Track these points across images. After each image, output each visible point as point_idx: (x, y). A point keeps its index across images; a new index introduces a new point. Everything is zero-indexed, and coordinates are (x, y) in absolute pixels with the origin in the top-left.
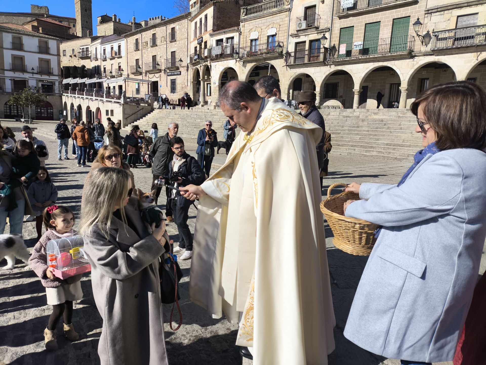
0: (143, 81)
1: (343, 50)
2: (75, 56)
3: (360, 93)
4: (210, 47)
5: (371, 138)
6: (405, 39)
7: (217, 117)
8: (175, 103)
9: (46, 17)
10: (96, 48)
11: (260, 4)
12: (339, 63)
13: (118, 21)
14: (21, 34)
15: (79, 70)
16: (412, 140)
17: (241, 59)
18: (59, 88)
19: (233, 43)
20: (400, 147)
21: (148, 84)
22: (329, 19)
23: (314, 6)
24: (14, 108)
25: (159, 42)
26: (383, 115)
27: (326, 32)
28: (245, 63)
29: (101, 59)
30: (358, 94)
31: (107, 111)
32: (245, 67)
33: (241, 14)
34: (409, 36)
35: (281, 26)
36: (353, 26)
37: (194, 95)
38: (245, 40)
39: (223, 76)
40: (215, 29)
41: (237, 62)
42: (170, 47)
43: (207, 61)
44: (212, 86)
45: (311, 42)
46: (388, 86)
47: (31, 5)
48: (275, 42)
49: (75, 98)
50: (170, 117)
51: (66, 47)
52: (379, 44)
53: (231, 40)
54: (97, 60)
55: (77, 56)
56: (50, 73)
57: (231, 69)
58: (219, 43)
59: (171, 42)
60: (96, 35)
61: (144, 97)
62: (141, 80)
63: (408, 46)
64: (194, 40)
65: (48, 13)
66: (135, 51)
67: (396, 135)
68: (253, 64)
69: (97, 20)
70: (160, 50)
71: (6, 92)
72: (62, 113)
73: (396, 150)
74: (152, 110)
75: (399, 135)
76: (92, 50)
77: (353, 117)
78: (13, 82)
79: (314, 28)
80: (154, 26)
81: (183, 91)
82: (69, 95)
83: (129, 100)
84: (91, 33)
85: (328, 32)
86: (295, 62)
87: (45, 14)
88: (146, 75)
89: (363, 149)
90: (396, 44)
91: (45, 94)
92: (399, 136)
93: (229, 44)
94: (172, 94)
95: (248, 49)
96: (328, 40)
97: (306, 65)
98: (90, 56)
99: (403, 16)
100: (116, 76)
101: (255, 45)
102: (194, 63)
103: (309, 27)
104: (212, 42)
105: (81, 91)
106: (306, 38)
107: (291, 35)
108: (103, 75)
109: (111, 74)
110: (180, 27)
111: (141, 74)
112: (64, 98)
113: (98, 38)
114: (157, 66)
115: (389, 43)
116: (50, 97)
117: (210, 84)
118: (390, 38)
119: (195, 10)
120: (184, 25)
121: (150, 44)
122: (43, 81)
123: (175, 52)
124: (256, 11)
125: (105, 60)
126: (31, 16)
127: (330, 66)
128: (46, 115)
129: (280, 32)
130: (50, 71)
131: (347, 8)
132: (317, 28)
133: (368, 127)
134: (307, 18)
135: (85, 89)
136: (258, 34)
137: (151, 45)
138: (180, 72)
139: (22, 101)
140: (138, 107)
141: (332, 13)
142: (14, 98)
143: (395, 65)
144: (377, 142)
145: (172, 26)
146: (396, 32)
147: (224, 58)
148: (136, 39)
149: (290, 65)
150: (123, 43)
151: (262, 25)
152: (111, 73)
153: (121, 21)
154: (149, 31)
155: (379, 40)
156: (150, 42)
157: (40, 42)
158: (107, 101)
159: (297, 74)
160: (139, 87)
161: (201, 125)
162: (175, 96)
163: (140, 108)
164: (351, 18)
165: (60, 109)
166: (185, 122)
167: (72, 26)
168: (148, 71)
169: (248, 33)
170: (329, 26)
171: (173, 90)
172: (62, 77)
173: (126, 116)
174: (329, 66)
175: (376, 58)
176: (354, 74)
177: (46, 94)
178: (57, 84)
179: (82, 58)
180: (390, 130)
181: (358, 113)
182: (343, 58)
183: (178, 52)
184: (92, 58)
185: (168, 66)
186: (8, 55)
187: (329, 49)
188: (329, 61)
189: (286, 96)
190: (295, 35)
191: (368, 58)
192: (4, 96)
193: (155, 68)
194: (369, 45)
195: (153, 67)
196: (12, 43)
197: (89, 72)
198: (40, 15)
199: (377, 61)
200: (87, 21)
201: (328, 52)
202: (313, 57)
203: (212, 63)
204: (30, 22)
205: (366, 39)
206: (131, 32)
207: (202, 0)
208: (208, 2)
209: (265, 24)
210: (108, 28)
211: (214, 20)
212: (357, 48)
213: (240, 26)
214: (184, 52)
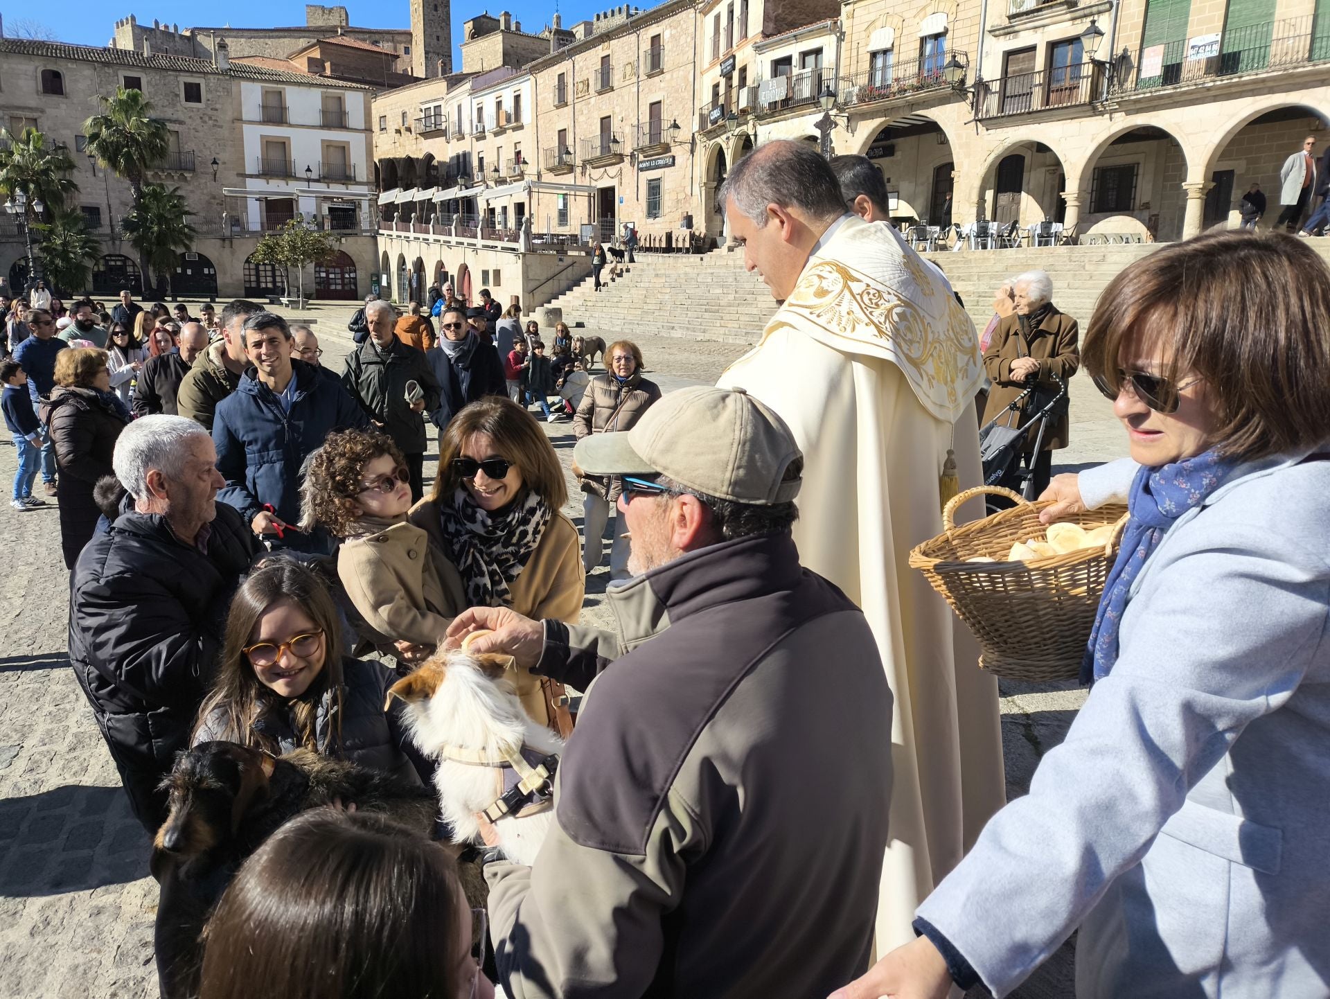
0: (576, 190)
1: (1152, 65)
2: (409, 129)
3: (1207, 194)
4: (753, 83)
8: (657, 246)
9: (342, 34)
10: (459, 107)
12: (1138, 106)
13: (513, 28)
14: (283, 82)
15: (417, 166)
18: (371, 216)
19: (819, 67)
21: (590, 197)
24: (265, 271)
25: (619, 80)
27: (1099, 13)
28: (853, 121)
29: (472, 134)
30: (1199, 195)
31: (485, 274)
32: (853, 132)
35: (961, 7)
37: (709, 220)
38: (854, 53)
40: (770, 30)
42: (647, 90)
43: (746, 123)
45: (1052, 46)
47: (307, 6)
48: (943, 53)
49: (409, 242)
50: (642, 285)
51: (388, 108)
52: (1274, 37)
54: (463, 138)
55: (413, 130)
56: (347, 178)
58: (780, 68)
59: (650, 76)
60: (458, 72)
61: (578, 232)
62: (569, 187)
64: (712, 65)
65: (347, 23)
66: (557, 107)
68: (878, 121)
69: (463, 28)
70: (620, 101)
71: (248, 232)
72: (378, 282)
76: (449, 110)
78: (264, 204)
79: (1061, 4)
80: (607, 37)
81: (680, 211)
82: (394, 233)
83: (539, 241)
84: (447, 67)
85: (1107, 14)
86: (1002, 107)
87: (336, 27)
88: (583, 173)
91: (336, 231)
93: (810, 69)
94: (651, 220)
95: (863, 80)
96: (1107, 39)
97: (1033, 115)
98: (443, 128)
100: (508, 180)
101: (885, 67)
102: (710, 129)
103: (1048, 1)
104: (759, 66)
105: (423, 221)
106: (1038, 36)
107: (990, 32)
108: (477, 176)
110: (674, 31)
111: (571, 169)
112: (381, 240)
113: (464, 79)
114: (611, 144)
115: (1309, 31)
116: (349, 239)
118: (1311, 18)
120: (684, 26)
121: (595, 85)
123: (659, 102)
125: (481, 137)
126: (307, 34)
127: (1111, 114)
128: (339, 287)
129: (958, 25)
130: (348, 173)
132: (1072, 4)
135: (432, 216)
136: (892, 35)
137: (599, 87)
138: (674, 158)
139: (283, 252)
140: (561, 260)
142: (266, 245)
143: (1325, 100)
145: (653, 30)
147: (792, 109)
148: (559, 75)
149: (986, 119)
150: (526, 87)
151: (905, 7)
152: (496, 170)
154: (593, 51)
155: (1276, 24)
156: (597, 79)
157: (325, 99)
158: (485, 247)
159: (1007, 143)
160: (565, 205)
161: (722, 303)
162: (657, 226)
163: (567, 261)
165: (373, 270)
166: (681, 297)
167: (401, 52)
168: (590, 162)
169: (864, 34)
171: (654, 208)
172: (378, 186)
173: (533, 285)
174: (1107, 116)
175: (1264, 80)
176: (1188, 136)
177: (339, 234)
178: (365, 205)
179: (426, 135)
182: (1153, 89)
183: (667, 102)
184: (449, 133)
185: (640, 145)
186: (253, 139)
187: (1108, 66)
188: (1107, 100)
189: (974, 210)
190: (1004, 28)
191: (1237, 84)
192: (244, 240)
193: (609, 153)
194: (1242, 42)
195: (602, 146)
196: (263, 107)
197: (443, 171)
198: (327, 31)
199: (1266, 91)
200: (439, 34)
201: (1104, 74)
202: (1057, 91)
203: (758, 127)
204: (305, 49)
205: (1232, 23)
206: (545, 58)
209: (915, 4)
210: (489, 51)
211: (768, 5)
212: (1200, 56)
213: (839, 13)
214: (684, 102)
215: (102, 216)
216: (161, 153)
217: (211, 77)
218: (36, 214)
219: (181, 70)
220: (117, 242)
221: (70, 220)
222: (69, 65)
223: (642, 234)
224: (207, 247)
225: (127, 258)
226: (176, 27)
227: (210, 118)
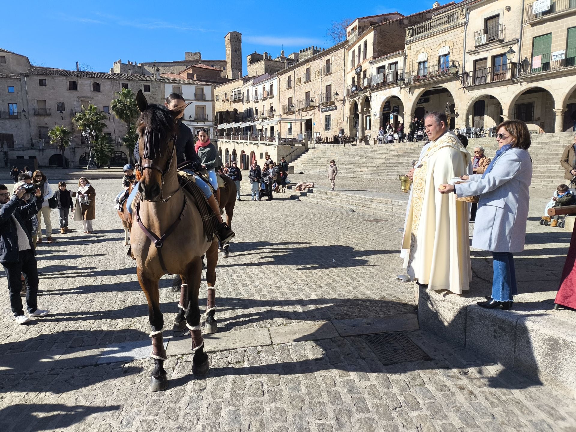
0: (295, 121)
1: (537, 63)
2: (228, 100)
3: (564, 113)
4: (369, 76)
7: (379, 152)
8: (330, 141)
9: (200, 63)
10: (248, 90)
11: (428, 22)
12: (532, 79)
13: (268, 58)
14: (180, 83)
15: (231, 114)
17: (406, 85)
18: (214, 134)
19: (397, 69)
21: (301, 123)
22: (517, 29)
23: (498, 16)
25: (313, 77)
27: (513, 44)
28: (411, 90)
29: (253, 101)
30: (561, 114)
31: (262, 154)
32: (412, 94)
33: (407, 35)
35: (455, 44)
36: (551, 33)
37: (351, 130)
38: (411, 63)
39: (385, 106)
40: (376, 56)
41: (402, 89)
42: (325, 81)
43: (367, 92)
44: (372, 118)
45: (494, 58)
47: (185, 52)
48: (449, 62)
49: (230, 143)
50: (326, 156)
51: (220, 92)
53: (394, 65)
54: (249, 102)
56: (205, 120)
57: (395, 97)
58: (381, 70)
59: (326, 75)
60: (247, 76)
61: (297, 137)
62: (293, 120)
64: (352, 70)
65: (201, 58)
66: (288, 89)
68: (422, 89)
69: (246, 59)
70: (314, 85)
74: (307, 150)
76: (244, 92)
77: (551, 143)
79: (497, 41)
80: (308, 61)
81: (339, 127)
82: (224, 140)
83: (283, 141)
84: (242, 75)
85: (517, 44)
86: (474, 82)
87: (198, 60)
88: (299, 114)
89: (563, 180)
93: (393, 70)
94: (327, 131)
95: (415, 73)
96: (517, 54)
97: (488, 85)
98: (241, 98)
100: (268, 118)
101: (424, 68)
102: (351, 95)
103: (491, 40)
104: (372, 70)
105: (236, 135)
106: (488, 54)
107: (468, 53)
108: (255, 117)
109: (263, 116)
110: (335, 58)
111: (293, 112)
112: (219, 143)
113: (249, 79)
114: (310, 102)
117: (369, 116)
119: (353, 37)
120: (340, 55)
121: (303, 80)
123: (330, 85)
124: (425, 30)
125: (257, 101)
126: (186, 64)
127: (521, 83)
129: (454, 50)
130: (205, 117)
131: (542, 12)
132: (501, 41)
134: (489, 31)
135: (240, 133)
136: (427, 56)
137: (305, 80)
138: (336, 107)
140: (292, 148)
141: (521, 20)
145: (327, 57)
147: (386, 86)
148: (289, 77)
149: (468, 87)
150: (275, 82)
151: (432, 44)
152: (263, 114)
153: (272, 59)
154: (302, 67)
156: (304, 78)
157: (196, 89)
158: (262, 144)
159: (477, 96)
160: (291, 126)
162: (330, 133)
163: (295, 148)
164: (548, 23)
166: (343, 161)
167: (223, 69)
168: (301, 110)
169: (415, 56)
171: (328, 126)
172: (217, 123)
174: (519, 84)
176: (554, 90)
178: (211, 130)
179: (235, 102)
181: (558, 138)
182: (538, 73)
183: (333, 85)
184: (244, 101)
185: (322, 102)
187: (518, 64)
188: (518, 78)
189: (464, 123)
190: (473, 51)
195: (306, 104)
197: (242, 116)
198: (193, 62)
200: (237, 61)
201: (516, 68)
202: (497, 75)
203: (372, 93)
204: (186, 70)
205: (569, 46)
206: (283, 70)
207: (361, 26)
208: (367, 27)
209: (436, 43)
210: (259, 68)
211: (375, 46)
212: (557, 59)
213: (404, 48)
214: (340, 85)
215: (112, 137)
217: (154, 82)
218: (93, 136)
219: (143, 80)
220: (119, 146)
221: (104, 138)
222: (102, 81)
225: (122, 152)
226: (136, 63)
227: (153, 98)
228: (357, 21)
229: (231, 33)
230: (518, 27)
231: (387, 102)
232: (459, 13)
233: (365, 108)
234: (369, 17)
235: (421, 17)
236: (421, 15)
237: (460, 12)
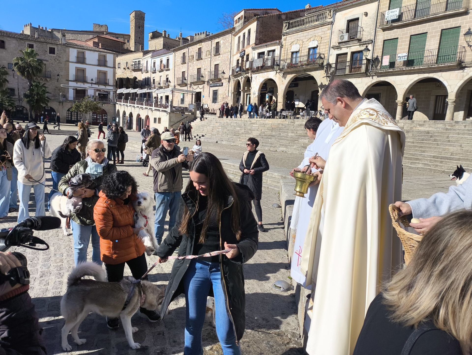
0: (187, 92)
1: (386, 61)
4: (251, 60)
5: (416, 150)
6: (455, 49)
7: (256, 125)
9: (106, 34)
10: (147, 62)
11: (302, 18)
12: (381, 74)
13: (167, 36)
14: (85, 49)
15: (131, 81)
16: (462, 154)
17: (281, 70)
18: (114, 97)
19: (274, 56)
20: (448, 161)
21: (192, 94)
22: (372, 31)
23: (358, 19)
24: (74, 114)
25: (204, 56)
26: (429, 127)
27: (368, 44)
28: (285, 74)
29: (151, 71)
30: (401, 105)
31: (155, 119)
32: (285, 78)
33: (284, 28)
34: (459, 46)
35: (323, 39)
36: (397, 38)
38: (286, 52)
39: (263, 86)
40: (257, 43)
41: (278, 73)
42: (214, 60)
43: (248, 73)
44: (252, 96)
45: (353, 53)
46: (433, 99)
47: (94, 24)
48: (316, 54)
49: (127, 107)
50: (211, 125)
51: (121, 60)
52: (425, 55)
53: (272, 52)
54: (148, 72)
55: (130, 68)
56: (106, 84)
57: (271, 80)
58: (261, 55)
59: (215, 55)
60: (147, 50)
61: (188, 106)
63: (458, 57)
64: (237, 53)
65: (107, 31)
66: (182, 64)
67: (444, 147)
68: (293, 75)
69: (148, 35)
70: (204, 63)
71: (69, 100)
72: (115, 120)
73: (444, 163)
74: (195, 118)
75: (447, 147)
76: (143, 63)
78: (75, 91)
79: (356, 40)
80: (200, 41)
82: (122, 103)
83: (175, 109)
84: (143, 48)
85: (371, 44)
87: (104, 31)
88: (190, 87)
90: (444, 55)
92: (447, 149)
93: (271, 57)
94: (214, 104)
95: (289, 61)
96: (371, 52)
97: (347, 75)
98: (141, 68)
99: (453, 26)
100: (163, 87)
101: (296, 57)
102: (235, 75)
103: (352, 39)
104: (253, 54)
105: (133, 100)
106: (348, 50)
107: (332, 47)
108: (153, 86)
109: (159, 85)
110: (224, 41)
111: (186, 85)
112: (117, 106)
113: (149, 52)
114: (201, 78)
115: (436, 54)
116: (106, 105)
117: (250, 94)
118: (437, 50)
119: (239, 25)
120: (228, 40)
121: (195, 57)
122: (100, 90)
123: (218, 64)
124: (299, 25)
125: (154, 72)
126: (93, 33)
129: (322, 44)
130: (106, 82)
131: (392, 20)
132: (359, 40)
133: (413, 138)
134: (350, 31)
135: (137, 98)
136: (299, 47)
137: (197, 58)
138: (222, 83)
139: (82, 108)
140: (182, 115)
141: (375, 25)
142: (76, 105)
143: (441, 76)
144: (422, 154)
145: (217, 40)
146: (444, 43)
147: (264, 69)
148: (183, 53)
150: (171, 56)
151: (304, 38)
153: (171, 37)
154: (195, 46)
155: (425, 51)
156: (196, 56)
157: (99, 56)
158: (155, 110)
160: (183, 97)
161: (240, 133)
162: (216, 106)
163: (185, 116)
164: (396, 30)
165: (114, 116)
166: (225, 130)
167: (126, 41)
168: (193, 83)
169: (289, 46)
170: (372, 38)
171: (215, 100)
172: (117, 87)
173: (172, 124)
174: (371, 77)
175: (421, 69)
176: (397, 85)
177: (102, 103)
178: (111, 93)
179: (135, 70)
180: (436, 143)
181: (402, 124)
182: (386, 69)
183: (221, 64)
184: (143, 70)
185: (211, 78)
186: (72, 68)
187: (371, 61)
188: (371, 72)
190: (337, 47)
191: (413, 70)
192: (67, 103)
193: (200, 80)
194: (414, 56)
195: (198, 78)
196: (77, 57)
197: (140, 83)
198: (100, 33)
199: (422, 72)
200: (140, 36)
201: (370, 64)
202: (354, 68)
203: (252, 75)
204: (92, 38)
205: (411, 50)
206: (178, 47)
207: (246, 16)
208: (252, 17)
209: (307, 37)
210: (158, 43)
211: (257, 34)
212: (401, 60)
213: (281, 39)
214: (227, 65)
215: (15, 92)
216: (40, 71)
217: (59, 46)
219: (48, 43)
220: (21, 101)
221: (5, 93)
222: (8, 39)
223: (210, 108)
224: (53, 105)
225: (24, 107)
226: (46, 28)
227: (58, 60)
228: (243, 11)
229: (136, 12)
230: (372, 30)
231: (264, 84)
232: (327, 14)
233: (246, 87)
234: (254, 10)
235: (296, 14)
236: (296, 13)
237: (328, 12)
